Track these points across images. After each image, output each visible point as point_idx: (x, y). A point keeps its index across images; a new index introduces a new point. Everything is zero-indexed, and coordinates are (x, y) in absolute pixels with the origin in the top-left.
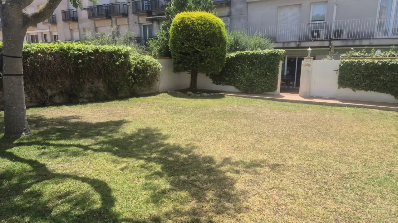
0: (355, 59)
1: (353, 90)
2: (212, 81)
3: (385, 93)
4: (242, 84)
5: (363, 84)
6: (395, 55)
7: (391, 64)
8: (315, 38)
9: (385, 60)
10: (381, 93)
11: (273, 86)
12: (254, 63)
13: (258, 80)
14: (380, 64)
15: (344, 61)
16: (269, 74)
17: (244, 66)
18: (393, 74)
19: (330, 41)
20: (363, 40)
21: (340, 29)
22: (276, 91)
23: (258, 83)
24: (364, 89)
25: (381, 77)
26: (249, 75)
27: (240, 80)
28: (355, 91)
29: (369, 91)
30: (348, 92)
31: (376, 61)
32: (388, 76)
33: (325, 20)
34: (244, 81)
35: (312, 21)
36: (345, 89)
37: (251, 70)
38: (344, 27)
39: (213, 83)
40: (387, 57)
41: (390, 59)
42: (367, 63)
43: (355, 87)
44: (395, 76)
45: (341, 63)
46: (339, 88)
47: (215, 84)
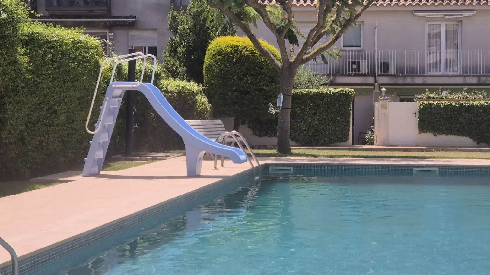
0: (434, 101)
1: (434, 135)
2: (252, 132)
3: (464, 136)
4: (302, 134)
5: (444, 127)
6: (468, 97)
7: (467, 106)
8: (355, 71)
9: (462, 102)
10: (461, 136)
11: (345, 134)
12: (319, 105)
13: (324, 128)
14: (458, 105)
15: (423, 103)
16: (339, 119)
17: (304, 109)
18: (470, 116)
19: (375, 76)
20: (415, 77)
21: (386, 61)
22: (348, 141)
23: (325, 131)
24: (444, 133)
25: (460, 120)
26: (311, 122)
27: (299, 129)
28: (436, 136)
29: (449, 135)
30: (429, 137)
31: (454, 103)
32: (465, 118)
33: (361, 46)
34: (305, 131)
35: (344, 46)
36: (426, 134)
37: (315, 114)
38: (391, 59)
39: (254, 134)
40: (462, 98)
41: (465, 100)
42: (445, 105)
43: (435, 131)
44: (471, 118)
45: (421, 105)
46: (420, 133)
47: (257, 135)
